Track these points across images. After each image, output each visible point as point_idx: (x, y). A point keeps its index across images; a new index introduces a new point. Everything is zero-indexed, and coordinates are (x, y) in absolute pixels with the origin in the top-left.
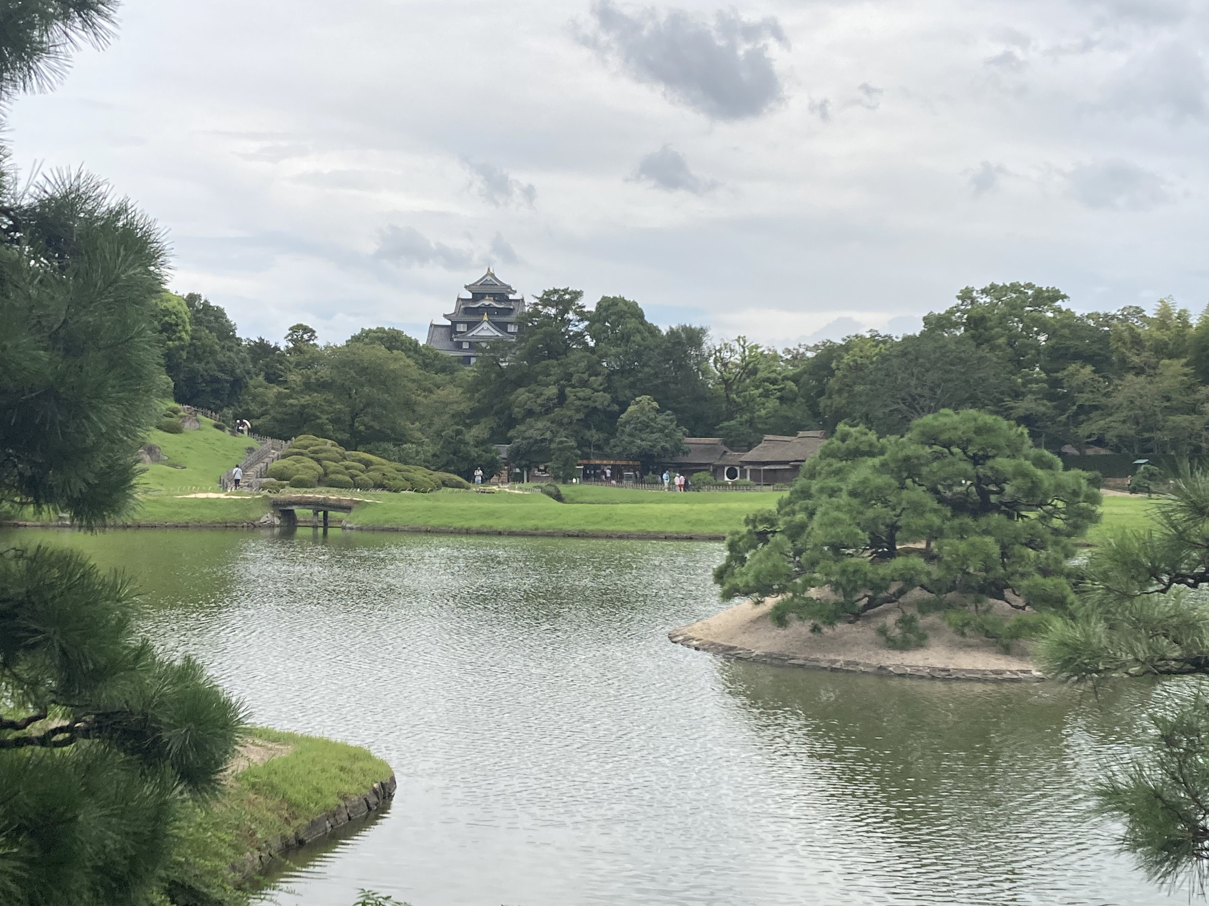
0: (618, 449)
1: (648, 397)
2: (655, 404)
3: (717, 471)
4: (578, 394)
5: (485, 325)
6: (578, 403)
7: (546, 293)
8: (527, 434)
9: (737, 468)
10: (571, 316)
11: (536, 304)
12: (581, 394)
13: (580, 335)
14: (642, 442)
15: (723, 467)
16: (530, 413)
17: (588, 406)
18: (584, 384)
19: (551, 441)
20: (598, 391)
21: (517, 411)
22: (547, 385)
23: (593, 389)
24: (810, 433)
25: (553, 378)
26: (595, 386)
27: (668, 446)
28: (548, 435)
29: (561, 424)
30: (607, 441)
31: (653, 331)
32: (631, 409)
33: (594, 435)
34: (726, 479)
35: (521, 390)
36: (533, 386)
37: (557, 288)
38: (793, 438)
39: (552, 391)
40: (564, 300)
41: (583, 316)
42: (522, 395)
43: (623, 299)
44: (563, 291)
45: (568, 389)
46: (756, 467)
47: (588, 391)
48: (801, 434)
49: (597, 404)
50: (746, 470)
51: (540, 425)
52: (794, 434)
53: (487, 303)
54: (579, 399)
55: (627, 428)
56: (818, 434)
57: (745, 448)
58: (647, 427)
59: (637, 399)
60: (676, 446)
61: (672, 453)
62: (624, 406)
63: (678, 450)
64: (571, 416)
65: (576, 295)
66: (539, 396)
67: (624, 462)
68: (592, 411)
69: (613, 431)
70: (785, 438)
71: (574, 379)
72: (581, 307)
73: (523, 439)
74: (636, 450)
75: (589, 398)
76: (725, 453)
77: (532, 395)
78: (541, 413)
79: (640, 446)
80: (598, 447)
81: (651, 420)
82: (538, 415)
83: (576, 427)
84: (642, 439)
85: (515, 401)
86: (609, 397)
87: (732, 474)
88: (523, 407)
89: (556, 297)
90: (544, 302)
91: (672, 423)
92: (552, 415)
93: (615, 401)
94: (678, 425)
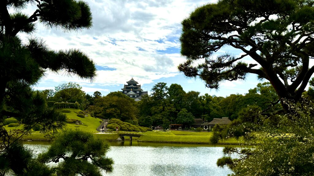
0: (179, 121)
1: (185, 109)
2: (187, 111)
3: (202, 127)
4: (168, 108)
6: (168, 110)
7: (158, 83)
8: (156, 118)
9: (207, 126)
10: (164, 89)
11: (155, 86)
12: (169, 108)
13: (166, 94)
14: (185, 120)
15: (204, 126)
16: (156, 113)
18: (169, 106)
20: (172, 107)
21: (153, 113)
22: (160, 106)
24: (225, 118)
25: (162, 104)
26: (172, 106)
27: (191, 121)
28: (161, 118)
29: (164, 116)
30: (175, 119)
31: (184, 93)
32: (181, 112)
33: (172, 118)
34: (204, 129)
36: (156, 106)
37: (161, 82)
38: (221, 119)
39: (161, 107)
40: (163, 85)
41: (167, 89)
42: (153, 108)
43: (177, 85)
45: (165, 107)
46: (212, 126)
47: (170, 108)
48: (223, 118)
49: (172, 111)
50: (209, 127)
51: (159, 115)
54: (168, 109)
55: (180, 117)
56: (227, 118)
57: (209, 121)
58: (185, 116)
59: (182, 109)
60: (192, 121)
61: (191, 122)
62: (179, 111)
63: (193, 122)
64: (166, 114)
65: (165, 84)
66: (158, 109)
67: (179, 125)
68: (171, 112)
69: (176, 117)
70: (219, 119)
71: (167, 105)
72: (166, 87)
73: (154, 119)
74: (182, 122)
75: (171, 109)
76: (204, 122)
77: (156, 108)
78: (159, 113)
79: (184, 121)
80: (173, 121)
81: (186, 114)
82: (158, 113)
83: (168, 116)
84: (184, 119)
85: (152, 110)
86: (175, 109)
87: (206, 128)
88: (154, 111)
89: (160, 85)
90: (157, 86)
91: (191, 115)
92: (162, 113)
93: (177, 110)
94: (193, 116)
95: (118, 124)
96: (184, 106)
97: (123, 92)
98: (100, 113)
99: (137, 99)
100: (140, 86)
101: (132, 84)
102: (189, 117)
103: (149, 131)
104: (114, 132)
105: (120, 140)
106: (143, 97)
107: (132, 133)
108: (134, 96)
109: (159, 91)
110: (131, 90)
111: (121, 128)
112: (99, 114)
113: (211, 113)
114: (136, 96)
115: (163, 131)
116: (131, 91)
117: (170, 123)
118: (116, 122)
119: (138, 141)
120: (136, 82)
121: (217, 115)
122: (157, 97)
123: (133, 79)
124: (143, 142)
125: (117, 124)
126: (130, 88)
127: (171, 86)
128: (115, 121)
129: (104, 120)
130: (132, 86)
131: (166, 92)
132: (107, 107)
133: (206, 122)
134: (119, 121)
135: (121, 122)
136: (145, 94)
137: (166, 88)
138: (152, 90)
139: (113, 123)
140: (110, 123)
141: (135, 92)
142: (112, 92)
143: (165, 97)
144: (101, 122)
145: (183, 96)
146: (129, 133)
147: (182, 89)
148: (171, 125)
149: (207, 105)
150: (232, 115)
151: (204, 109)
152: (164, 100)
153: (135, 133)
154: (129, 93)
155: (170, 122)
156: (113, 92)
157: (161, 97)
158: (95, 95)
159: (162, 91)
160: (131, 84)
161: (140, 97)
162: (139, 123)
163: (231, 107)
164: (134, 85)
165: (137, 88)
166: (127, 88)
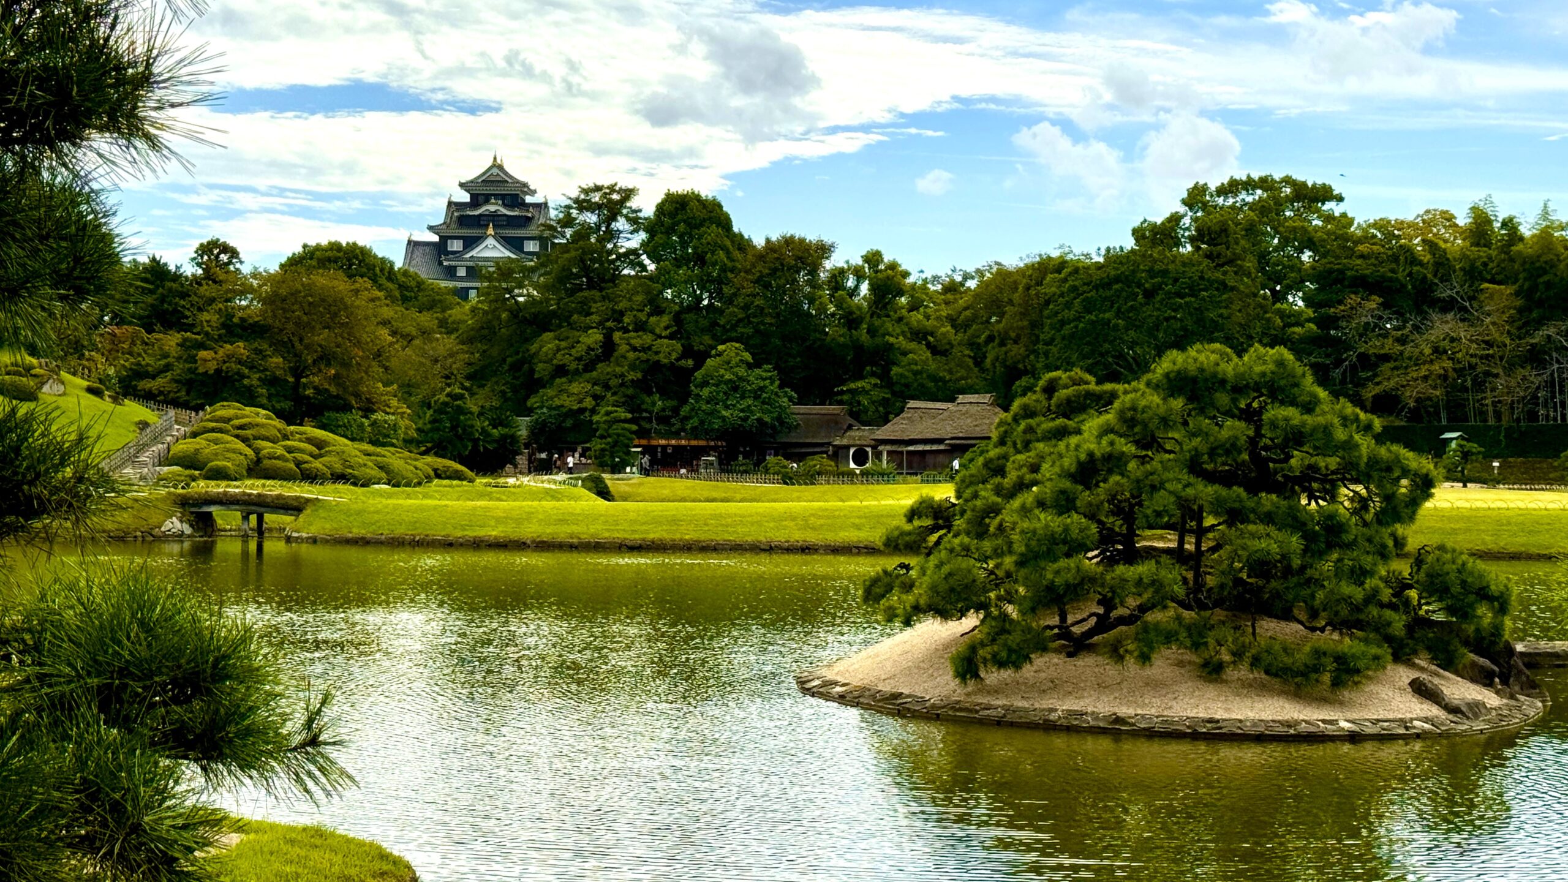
0: (694, 422)
1: (737, 345)
2: (747, 356)
3: (839, 453)
4: (633, 341)
5: (491, 241)
6: (631, 355)
7: (583, 190)
8: (557, 402)
9: (869, 450)
10: (621, 224)
11: (569, 207)
12: (637, 342)
13: (635, 253)
14: (731, 413)
15: (848, 447)
16: (561, 371)
17: (648, 360)
18: (641, 327)
19: (593, 411)
20: (660, 337)
21: (541, 369)
22: (586, 328)
23: (655, 334)
24: (975, 398)
25: (595, 318)
26: (658, 331)
27: (767, 419)
28: (589, 403)
29: (607, 387)
30: (676, 411)
32: (709, 362)
33: (658, 403)
34: (852, 465)
35: (547, 336)
36: (564, 331)
37: (599, 183)
38: (949, 405)
39: (594, 337)
40: (610, 201)
41: (637, 224)
42: (547, 344)
43: (697, 197)
44: (608, 187)
45: (618, 334)
46: (895, 448)
47: (648, 339)
48: (961, 398)
49: (660, 357)
50: (881, 453)
51: (575, 388)
52: (951, 399)
53: (492, 208)
54: (634, 349)
55: (705, 392)
56: (988, 398)
57: (880, 420)
58: (735, 389)
59: (721, 348)
60: (779, 419)
61: (773, 427)
62: (701, 358)
63: (782, 423)
64: (622, 376)
65: (628, 194)
66: (574, 345)
67: (703, 442)
68: (652, 367)
69: (682, 397)
70: (938, 405)
71: (626, 320)
72: (635, 211)
73: (550, 408)
74: (717, 424)
75: (649, 348)
76: (850, 427)
77: (563, 344)
79: (723, 418)
80: (663, 420)
81: (740, 379)
82: (574, 374)
83: (630, 391)
84: (727, 407)
85: (538, 353)
86: (679, 347)
87: (861, 459)
88: (550, 361)
89: (596, 198)
90: (580, 205)
91: (772, 383)
92: (594, 374)
93: (687, 352)
94: (781, 387)
96: (734, 327)
97: (440, 247)
98: (166, 369)
101: (498, 196)
102: (756, 397)
109: (592, 238)
113: (895, 370)
117: (641, 434)
121: (934, 378)
127: (660, 209)
131: (633, 242)
133: (863, 423)
145: (732, 270)
147: (725, 223)
149: (877, 322)
150: (1018, 383)
151: (858, 348)
155: (636, 428)
158: (196, 264)
159: (607, 235)
163: (1013, 335)
164: (503, 206)
165: (529, 220)
166: (463, 221)
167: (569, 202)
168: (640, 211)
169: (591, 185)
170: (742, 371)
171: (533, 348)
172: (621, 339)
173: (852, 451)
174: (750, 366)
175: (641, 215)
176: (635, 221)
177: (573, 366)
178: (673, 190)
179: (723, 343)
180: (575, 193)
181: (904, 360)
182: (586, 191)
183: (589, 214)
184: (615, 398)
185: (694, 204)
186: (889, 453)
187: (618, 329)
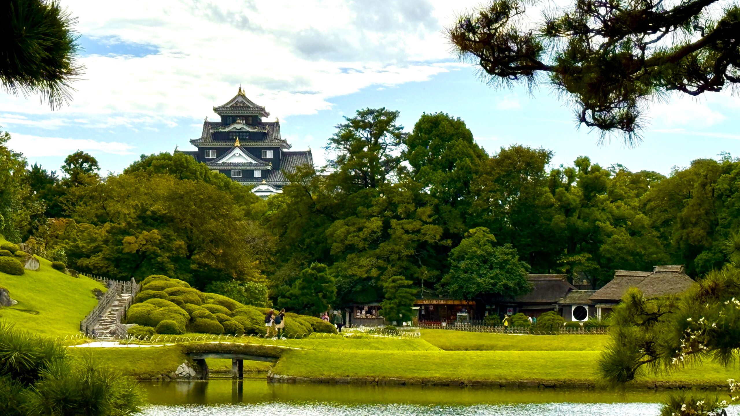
0: (454, 287)
1: (485, 229)
2: (492, 237)
3: (563, 310)
4: (405, 227)
6: (406, 237)
7: (360, 113)
8: (350, 272)
9: (587, 308)
10: (387, 138)
11: (348, 126)
12: (410, 227)
13: (397, 160)
14: (483, 281)
15: (570, 306)
16: (351, 248)
17: (418, 240)
18: (409, 216)
19: (379, 279)
20: (426, 223)
21: (336, 248)
22: (369, 217)
23: (422, 221)
24: (668, 268)
25: (376, 209)
26: (424, 218)
28: (374, 273)
29: (387, 260)
30: (439, 278)
31: (481, 154)
32: (464, 242)
33: (425, 273)
34: (574, 319)
35: (338, 223)
36: (352, 219)
37: (372, 108)
38: (649, 273)
39: (376, 223)
40: (381, 122)
42: (340, 228)
43: (446, 118)
44: (378, 112)
45: (394, 221)
46: (607, 306)
47: (417, 224)
48: (658, 268)
49: (426, 238)
50: (596, 310)
51: (364, 261)
52: (652, 269)
54: (407, 232)
55: (462, 265)
56: (678, 268)
57: (595, 285)
58: (485, 262)
59: (471, 231)
60: (519, 284)
61: (515, 291)
62: (457, 239)
63: (521, 287)
64: (399, 252)
65: (393, 116)
66: (360, 229)
67: (457, 302)
68: (422, 245)
69: (444, 268)
70: (640, 273)
71: (400, 210)
72: (398, 129)
73: (345, 277)
74: (473, 288)
75: (418, 231)
76: (570, 290)
77: (352, 229)
78: (364, 249)
79: (478, 284)
80: (429, 285)
81: (489, 254)
82: (361, 251)
83: (405, 264)
84: (480, 276)
85: (332, 235)
86: (441, 230)
87: (580, 314)
88: (342, 241)
89: (370, 119)
90: (356, 124)
91: (513, 257)
92: (378, 251)
93: (446, 235)
94: (519, 260)
95: (179, 303)
96: (479, 215)
97: (199, 156)
98: (96, 250)
99: (264, 188)
100: (275, 125)
101: (241, 117)
102: (502, 268)
103: (318, 334)
104: (161, 341)
105: (189, 377)
106: (291, 178)
107: (242, 341)
108: (248, 174)
109: (366, 149)
110: (237, 144)
111: (192, 320)
112: (88, 256)
113: (603, 247)
114: (257, 175)
115: (383, 333)
116: (237, 151)
117: (418, 296)
118: (171, 294)
119: (271, 380)
120: (257, 107)
121: (633, 254)
122: (357, 177)
123: (244, 96)
124: (293, 381)
125: (173, 301)
126: (229, 137)
127: (419, 127)
128: (162, 289)
129: (114, 284)
130: (239, 127)
131: (396, 152)
132: (129, 223)
133: (580, 287)
134: (183, 288)
135: (189, 292)
136: (299, 162)
137: (398, 136)
138: (334, 145)
139: (154, 296)
140: (141, 300)
141: (255, 153)
142: (148, 154)
143: (392, 177)
144: (98, 293)
145: (476, 172)
146: (228, 341)
147: (468, 136)
148: (420, 302)
149: (586, 210)
150: (699, 257)
151: (574, 230)
152: (389, 190)
153: (254, 342)
154: (224, 160)
155: (415, 291)
156: (153, 158)
157: (373, 179)
158: (68, 171)
159: (377, 146)
160: (234, 119)
161: (278, 177)
162: (274, 298)
163: (694, 220)
164: (247, 124)
165: (265, 135)
166: (216, 136)
167: (347, 123)
168: (402, 128)
169: (366, 109)
170: (490, 248)
171: (328, 231)
172: (397, 225)
173: (573, 309)
174: (494, 244)
175: (403, 131)
176: (398, 137)
177: (361, 245)
178: (427, 113)
179: (474, 226)
180: (353, 115)
181: (610, 240)
182: (363, 114)
183: (361, 131)
184: (394, 269)
185: (445, 123)
186: (603, 310)
187: (394, 217)
